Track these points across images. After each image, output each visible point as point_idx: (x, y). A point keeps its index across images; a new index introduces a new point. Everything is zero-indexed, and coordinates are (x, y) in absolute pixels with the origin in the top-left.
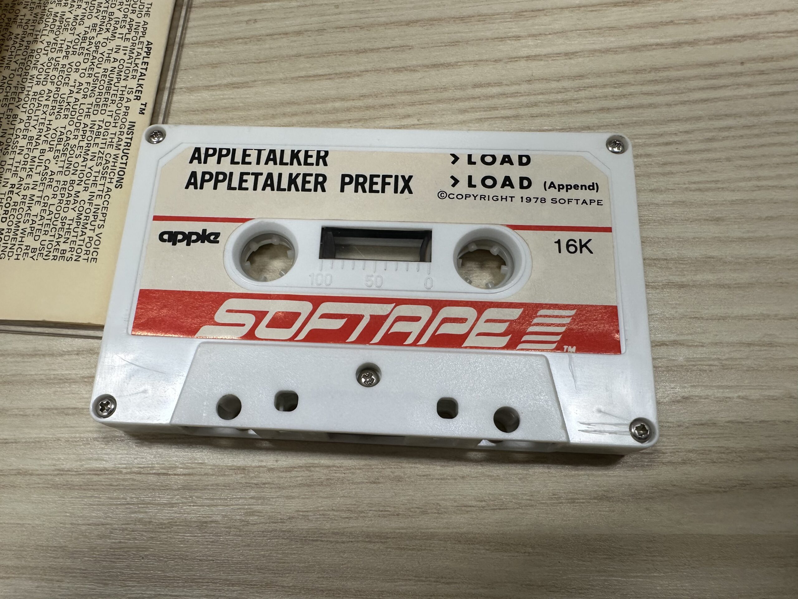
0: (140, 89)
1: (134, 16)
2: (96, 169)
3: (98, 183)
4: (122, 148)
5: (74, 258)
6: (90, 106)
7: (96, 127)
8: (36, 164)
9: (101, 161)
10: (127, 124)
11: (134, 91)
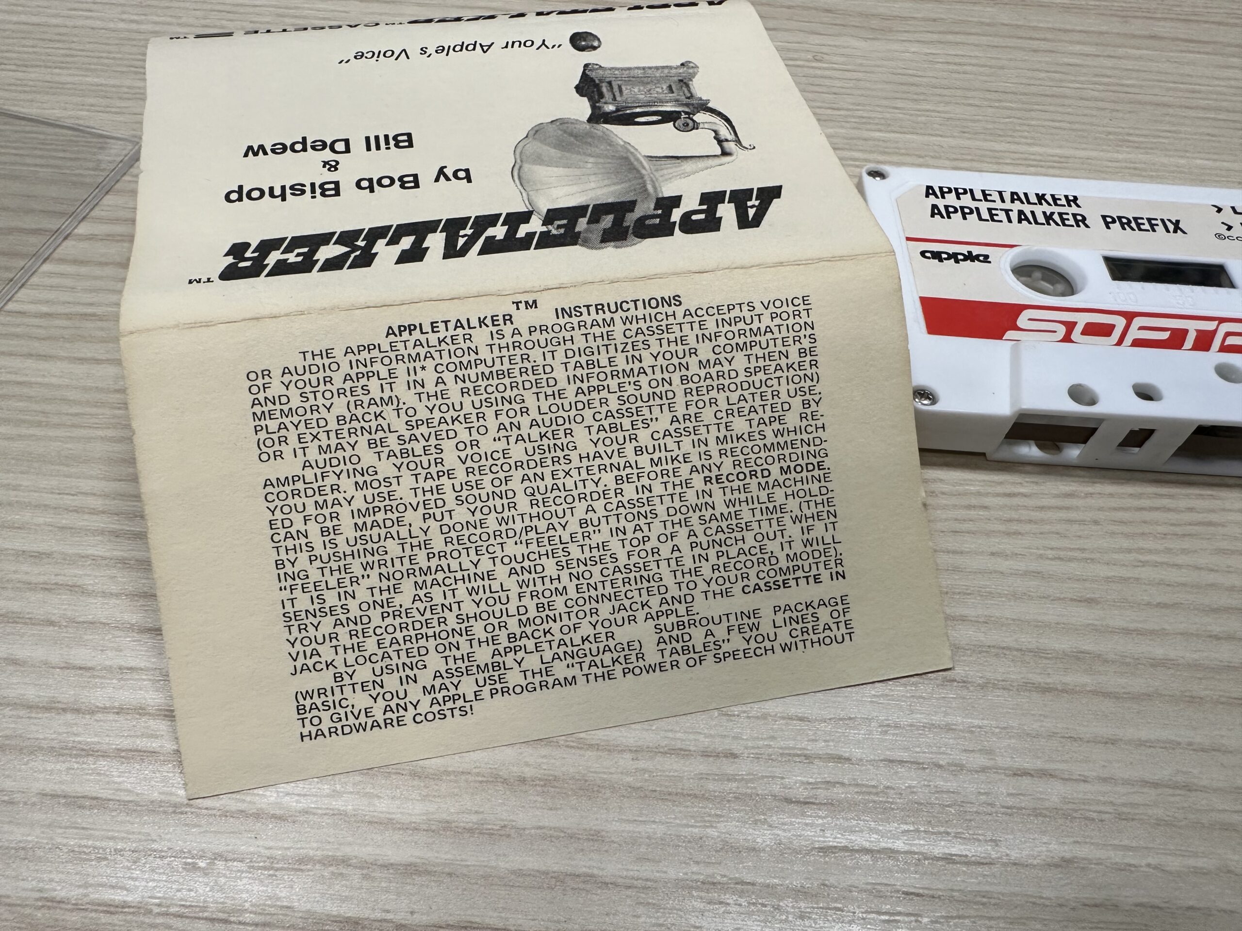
0: (488, 321)
2: (655, 348)
3: (678, 334)
4: (608, 316)
7: (579, 372)
9: (640, 344)
10: (562, 321)
11: (495, 329)
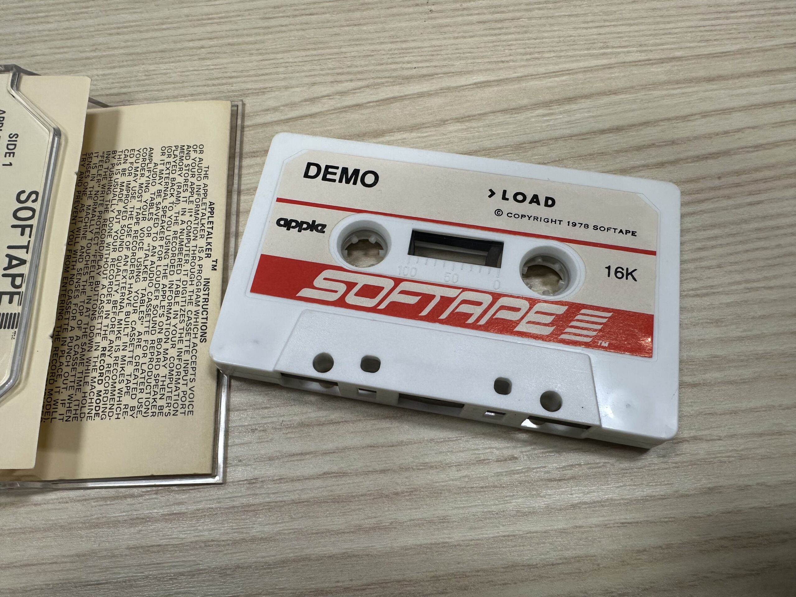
0: (209, 247)
1: (194, 180)
2: (179, 326)
3: (184, 339)
4: (201, 304)
5: (172, 413)
6: (166, 268)
7: (175, 286)
8: (123, 326)
9: (183, 318)
10: (202, 281)
11: (204, 249)
